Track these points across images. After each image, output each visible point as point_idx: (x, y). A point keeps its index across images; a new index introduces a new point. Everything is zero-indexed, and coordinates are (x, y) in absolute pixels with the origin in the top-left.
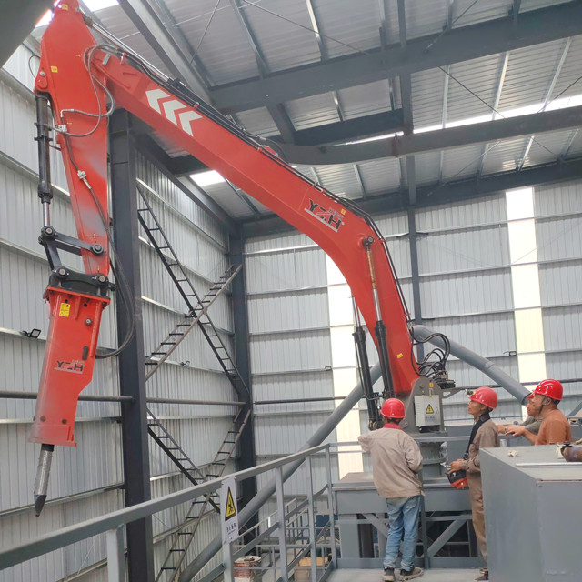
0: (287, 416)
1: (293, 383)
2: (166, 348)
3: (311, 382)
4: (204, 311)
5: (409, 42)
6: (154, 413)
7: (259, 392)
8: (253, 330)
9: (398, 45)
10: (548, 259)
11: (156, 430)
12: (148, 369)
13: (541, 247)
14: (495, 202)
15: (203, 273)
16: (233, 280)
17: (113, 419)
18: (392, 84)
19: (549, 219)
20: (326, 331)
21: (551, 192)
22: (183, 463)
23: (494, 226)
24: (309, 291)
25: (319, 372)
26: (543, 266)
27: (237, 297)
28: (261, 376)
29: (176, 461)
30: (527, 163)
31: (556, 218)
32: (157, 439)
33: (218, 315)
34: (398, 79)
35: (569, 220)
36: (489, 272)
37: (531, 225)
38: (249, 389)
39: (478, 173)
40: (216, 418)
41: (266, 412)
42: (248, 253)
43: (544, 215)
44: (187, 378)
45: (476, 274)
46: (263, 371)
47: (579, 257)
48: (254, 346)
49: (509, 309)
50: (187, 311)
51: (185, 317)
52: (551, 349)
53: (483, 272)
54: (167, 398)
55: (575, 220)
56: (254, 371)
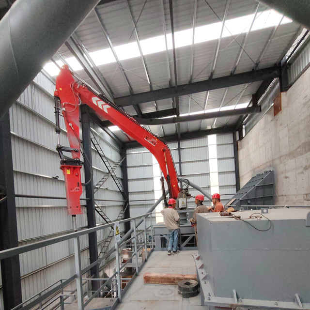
0: (140, 205)
1: (142, 195)
2: (101, 183)
3: (148, 195)
4: (113, 171)
5: (178, 86)
6: (97, 204)
7: (131, 197)
8: (129, 178)
9: (175, 87)
10: (220, 157)
11: (98, 209)
12: (95, 190)
13: (218, 153)
14: (204, 139)
15: (113, 159)
16: (123, 162)
17: (84, 206)
18: (173, 100)
19: (221, 145)
20: (152, 178)
21: (221, 136)
22: (107, 220)
23: (204, 147)
24: (147, 166)
25: (150, 191)
26: (219, 159)
27: (124, 167)
28: (131, 193)
29: (104, 219)
30: (214, 127)
31: (223, 145)
32: (98, 212)
33: (118, 173)
34: (175, 98)
35: (226, 145)
36: (203, 161)
37: (215, 146)
38: (128, 197)
39: (200, 129)
40: (117, 206)
41: (133, 204)
42: (127, 153)
43: (220, 143)
44: (107, 193)
45: (199, 161)
46: (132, 191)
47: (229, 156)
48: (129, 183)
49: (208, 172)
50: (108, 171)
51: (107, 173)
52: (220, 185)
53: (200, 161)
54: (101, 199)
55: (228, 145)
56: (129, 191)
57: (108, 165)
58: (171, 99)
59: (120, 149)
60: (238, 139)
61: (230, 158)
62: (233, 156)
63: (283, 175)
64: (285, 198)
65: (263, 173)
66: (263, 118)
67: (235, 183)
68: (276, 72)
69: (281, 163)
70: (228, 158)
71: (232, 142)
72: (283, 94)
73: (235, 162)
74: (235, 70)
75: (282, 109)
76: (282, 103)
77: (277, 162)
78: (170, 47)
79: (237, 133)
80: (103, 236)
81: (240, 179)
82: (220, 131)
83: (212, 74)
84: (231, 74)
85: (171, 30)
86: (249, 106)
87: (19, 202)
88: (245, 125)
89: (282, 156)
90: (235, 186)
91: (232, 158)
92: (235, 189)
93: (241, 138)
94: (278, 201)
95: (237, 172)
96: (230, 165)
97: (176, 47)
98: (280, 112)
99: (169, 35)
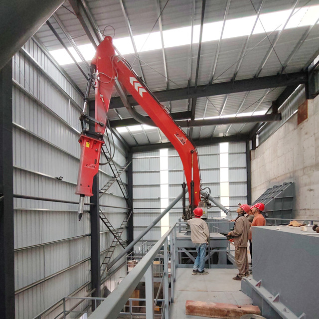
0: (144, 213)
1: (147, 203)
2: (106, 188)
3: (153, 202)
4: (119, 176)
6: (102, 210)
7: (136, 205)
8: (134, 184)
10: (232, 166)
11: (102, 216)
12: (100, 194)
13: (230, 162)
14: (216, 146)
15: (119, 163)
16: (128, 167)
17: (87, 211)
18: (189, 101)
19: (233, 154)
20: (159, 186)
21: (234, 145)
22: (110, 228)
23: (215, 155)
24: (154, 172)
25: (156, 199)
26: (230, 169)
27: (129, 172)
28: (136, 199)
29: (108, 227)
30: (227, 135)
31: (235, 153)
32: (102, 219)
33: (123, 178)
34: (191, 99)
35: (238, 155)
36: (213, 169)
37: (227, 155)
38: (132, 204)
39: (212, 136)
40: (121, 213)
41: (137, 212)
42: (133, 157)
43: (232, 152)
44: (112, 199)
45: (209, 169)
46: (137, 198)
47: (241, 166)
48: (134, 189)
49: (219, 182)
50: (113, 175)
51: (113, 177)
52: (230, 196)
53: (211, 169)
54: (105, 205)
55: (241, 154)
56: (134, 198)
57: (114, 168)
58: (187, 100)
59: (126, 152)
60: (251, 148)
61: (242, 168)
62: (245, 166)
63: (307, 188)
64: (308, 213)
65: (282, 184)
66: (283, 127)
67: (246, 195)
68: (302, 78)
69: (304, 174)
70: (240, 168)
71: (245, 151)
72: (309, 101)
73: (247, 172)
74: (260, 72)
75: (308, 117)
76: (308, 110)
77: (300, 173)
78: (196, 41)
79: (251, 142)
80: (106, 246)
81: (252, 190)
82: (233, 139)
83: (235, 75)
84: (255, 77)
85: (200, 21)
86: (268, 114)
87: (18, 204)
88: (259, 134)
89: (306, 167)
90: (246, 198)
91: (245, 168)
92: (246, 201)
93: (254, 147)
94: (298, 215)
95: (249, 183)
96: (242, 176)
97: (203, 41)
98: (305, 120)
99: (197, 27)
